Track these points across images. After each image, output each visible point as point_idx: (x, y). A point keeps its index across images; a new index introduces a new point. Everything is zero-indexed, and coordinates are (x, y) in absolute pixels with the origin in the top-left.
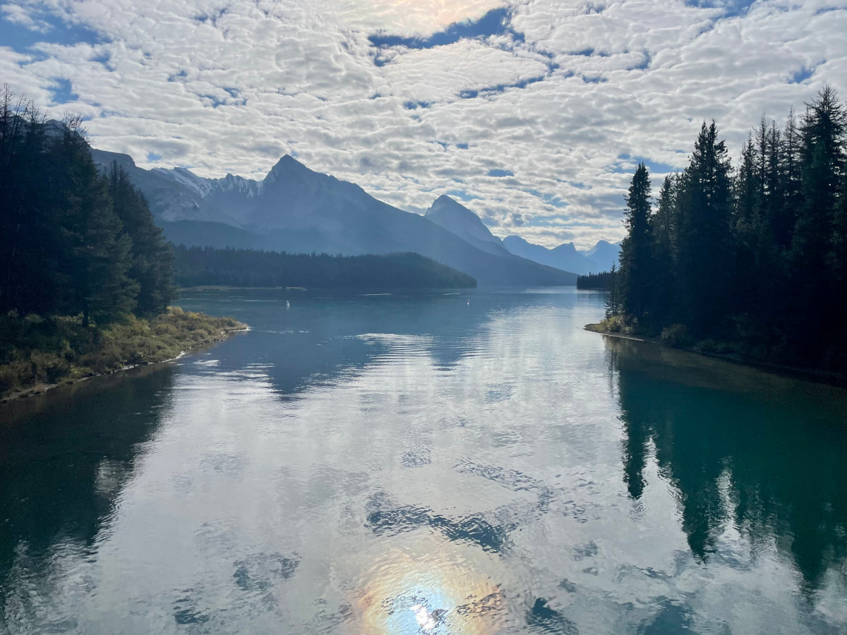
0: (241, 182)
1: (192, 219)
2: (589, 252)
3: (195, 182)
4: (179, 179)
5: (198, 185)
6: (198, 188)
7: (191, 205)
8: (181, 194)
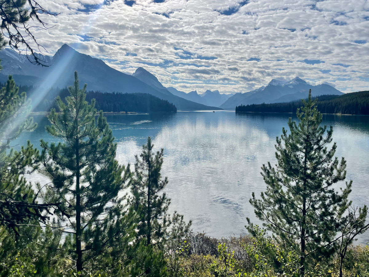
0: (41, 56)
1: (18, 74)
2: (202, 95)
3: (16, 56)
4: (8, 54)
5: (18, 58)
6: (18, 59)
7: (17, 67)
8: (12, 61)
